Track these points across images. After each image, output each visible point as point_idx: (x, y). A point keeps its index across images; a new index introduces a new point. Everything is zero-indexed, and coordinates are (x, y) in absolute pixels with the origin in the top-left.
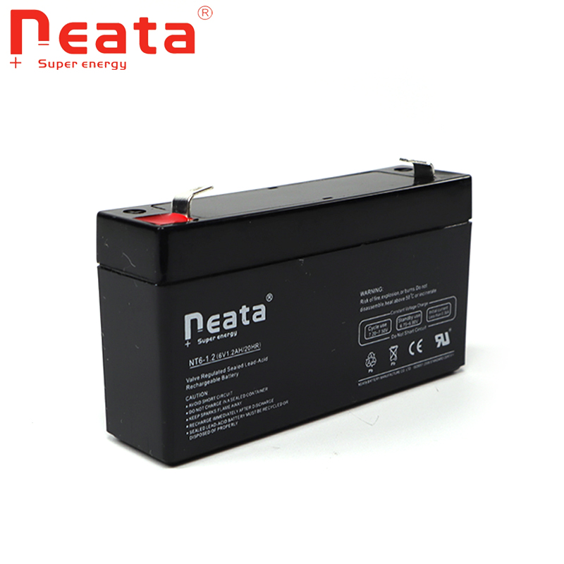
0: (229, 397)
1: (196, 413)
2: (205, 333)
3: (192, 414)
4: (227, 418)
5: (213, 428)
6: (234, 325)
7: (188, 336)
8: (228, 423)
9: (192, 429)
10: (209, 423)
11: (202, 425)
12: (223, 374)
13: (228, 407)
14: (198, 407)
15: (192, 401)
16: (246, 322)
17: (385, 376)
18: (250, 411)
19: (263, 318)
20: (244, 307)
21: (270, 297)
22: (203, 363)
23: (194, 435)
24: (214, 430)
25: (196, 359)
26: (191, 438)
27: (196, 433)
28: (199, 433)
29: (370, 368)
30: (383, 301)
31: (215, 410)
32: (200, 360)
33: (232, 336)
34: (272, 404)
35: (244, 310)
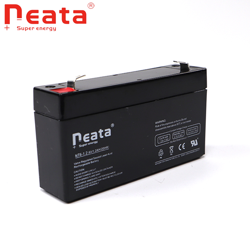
0: (94, 171)
1: (79, 179)
2: (83, 142)
3: (77, 179)
4: (94, 180)
5: (87, 185)
6: (96, 138)
7: (74, 143)
8: (94, 183)
9: (77, 186)
10: (85, 183)
11: (82, 184)
12: (91, 161)
13: (94, 176)
14: (80, 176)
15: (77, 173)
16: (102, 137)
17: (168, 160)
18: (104, 177)
19: (110, 135)
20: (101, 130)
21: (113, 125)
22: (82, 156)
23: (78, 188)
24: (88, 186)
25: (78, 154)
26: (77, 190)
27: (79, 188)
28: (80, 188)
29: (161, 156)
30: (166, 126)
31: (88, 177)
32: (81, 154)
33: (95, 143)
34: (115, 174)
35: (101, 131)
